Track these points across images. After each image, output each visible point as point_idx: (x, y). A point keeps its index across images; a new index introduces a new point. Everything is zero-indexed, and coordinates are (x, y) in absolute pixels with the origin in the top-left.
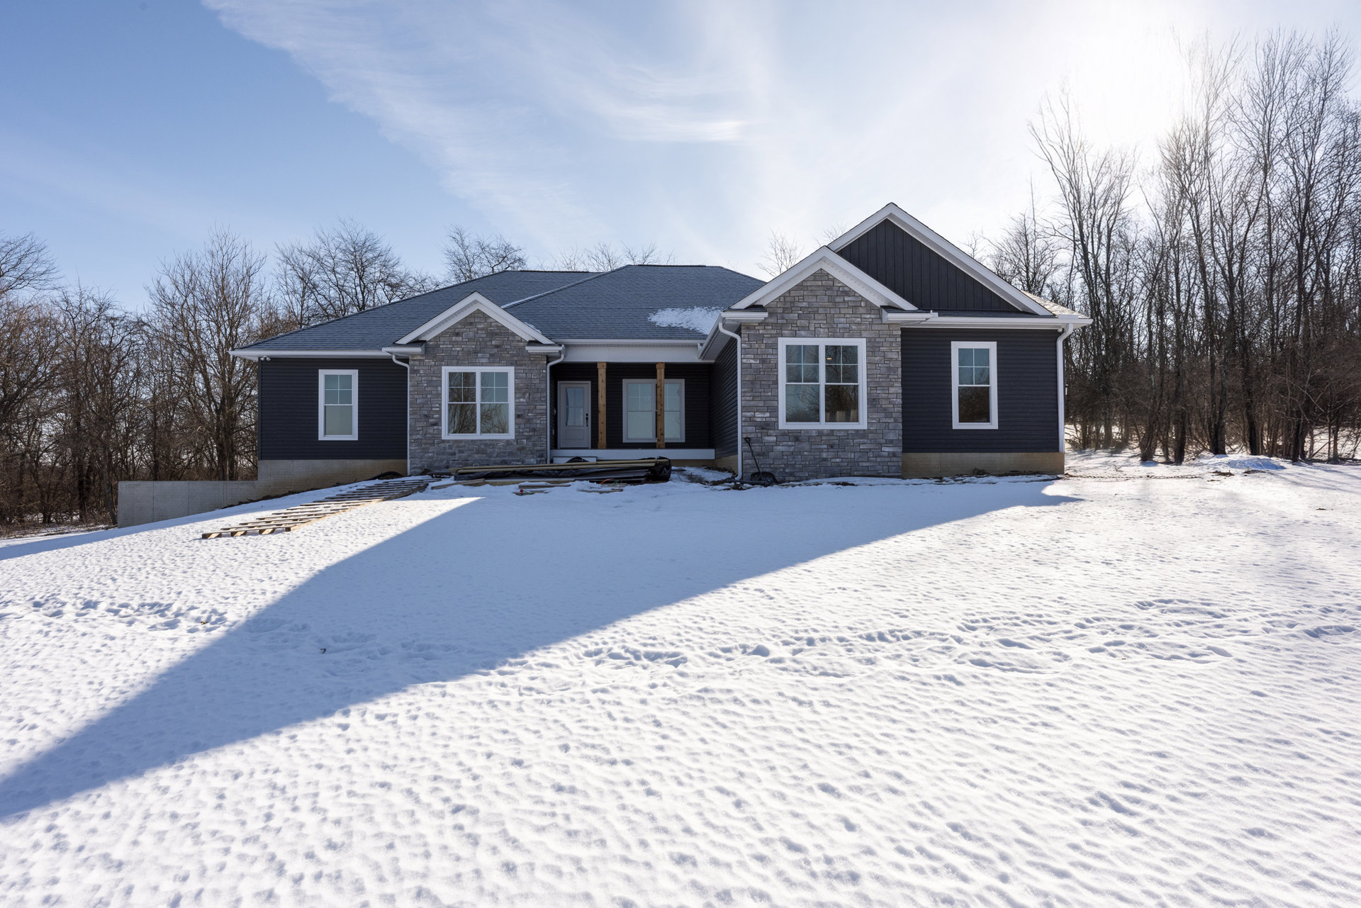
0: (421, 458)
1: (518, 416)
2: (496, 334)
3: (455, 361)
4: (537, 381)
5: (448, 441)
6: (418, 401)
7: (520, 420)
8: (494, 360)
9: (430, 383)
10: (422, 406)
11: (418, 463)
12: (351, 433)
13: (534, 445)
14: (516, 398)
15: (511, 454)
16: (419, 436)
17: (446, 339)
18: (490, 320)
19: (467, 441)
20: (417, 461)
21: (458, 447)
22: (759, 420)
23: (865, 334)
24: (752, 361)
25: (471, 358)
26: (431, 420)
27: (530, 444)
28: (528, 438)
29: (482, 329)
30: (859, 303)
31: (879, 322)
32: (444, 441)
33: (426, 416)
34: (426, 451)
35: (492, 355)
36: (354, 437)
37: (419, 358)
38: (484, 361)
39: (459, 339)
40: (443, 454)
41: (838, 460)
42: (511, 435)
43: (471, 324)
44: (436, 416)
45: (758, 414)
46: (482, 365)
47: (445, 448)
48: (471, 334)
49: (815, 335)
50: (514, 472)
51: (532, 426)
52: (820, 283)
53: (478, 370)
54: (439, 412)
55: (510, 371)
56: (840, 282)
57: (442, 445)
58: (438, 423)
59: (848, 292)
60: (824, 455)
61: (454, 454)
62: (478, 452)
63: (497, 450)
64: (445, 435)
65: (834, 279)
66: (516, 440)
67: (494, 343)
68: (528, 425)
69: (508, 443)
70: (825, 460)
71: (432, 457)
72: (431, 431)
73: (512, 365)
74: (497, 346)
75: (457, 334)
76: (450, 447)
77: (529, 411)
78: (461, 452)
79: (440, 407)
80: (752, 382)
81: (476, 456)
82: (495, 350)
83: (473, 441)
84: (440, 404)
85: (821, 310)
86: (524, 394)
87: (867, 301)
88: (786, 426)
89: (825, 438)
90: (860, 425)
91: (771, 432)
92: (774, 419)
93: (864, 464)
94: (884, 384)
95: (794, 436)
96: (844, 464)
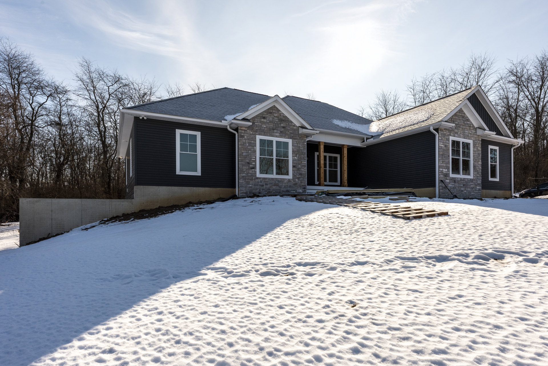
0: (246, 187)
1: (294, 167)
2: (283, 121)
3: (263, 133)
4: (302, 149)
5: (260, 178)
6: (244, 154)
7: (295, 169)
8: (282, 134)
9: (250, 144)
10: (245, 157)
11: (244, 190)
12: (196, 171)
13: (301, 182)
14: (293, 157)
15: (290, 186)
16: (244, 175)
17: (259, 120)
18: (281, 113)
19: (269, 179)
20: (244, 189)
21: (265, 182)
22: (444, 172)
23: (472, 138)
24: (442, 146)
25: (270, 132)
26: (251, 166)
27: (299, 181)
28: (298, 178)
29: (276, 117)
30: (471, 126)
31: (475, 134)
32: (257, 178)
33: (248, 163)
34: (248, 183)
35: (281, 132)
36: (199, 173)
37: (244, 129)
38: (278, 134)
39: (265, 120)
40: (257, 185)
41: (466, 191)
42: (290, 176)
43: (271, 113)
44: (254, 163)
45: (444, 170)
46: (277, 137)
47: (258, 182)
48: (271, 119)
49: (459, 137)
50: (357, 193)
51: (301, 172)
52: (461, 114)
53: (275, 139)
54: (255, 161)
55: (290, 141)
56: (466, 115)
57: (257, 180)
58: (254, 168)
59: (468, 120)
60: (462, 189)
61: (263, 186)
62: (275, 185)
63: (284, 184)
64: (258, 175)
65: (464, 114)
66: (293, 179)
67: (282, 125)
68: (298, 172)
69: (289, 180)
70: (462, 191)
71: (251, 187)
72: (251, 172)
73: (291, 138)
74: (283, 127)
75: (264, 118)
76: (261, 181)
77: (299, 164)
78: (266, 184)
79: (256, 158)
80: (442, 155)
81: (274, 187)
82: (283, 129)
83: (272, 179)
84: (256, 157)
85: (461, 126)
86: (296, 155)
87: (473, 125)
88: (452, 175)
89: (462, 182)
90: (471, 177)
91: (448, 178)
92: (448, 172)
93: (472, 193)
94: (477, 160)
95: (454, 180)
96: (467, 193)
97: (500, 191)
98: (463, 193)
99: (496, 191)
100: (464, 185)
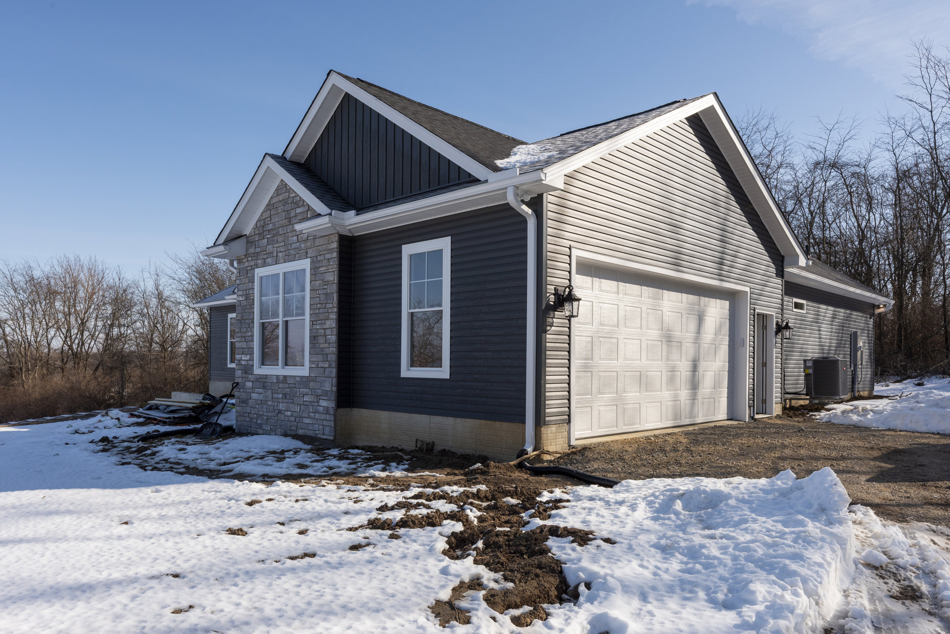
22: (243, 363)
23: (310, 253)
24: (241, 298)
45: (244, 358)
60: (280, 406)
80: (241, 321)
88: (259, 370)
89: (281, 385)
90: (303, 371)
91: (250, 376)
92: (251, 362)
93: (306, 421)
94: (322, 317)
95: (263, 381)
96: (293, 419)
97: (459, 420)
98: (282, 417)
99: (437, 420)
100: (285, 396)
